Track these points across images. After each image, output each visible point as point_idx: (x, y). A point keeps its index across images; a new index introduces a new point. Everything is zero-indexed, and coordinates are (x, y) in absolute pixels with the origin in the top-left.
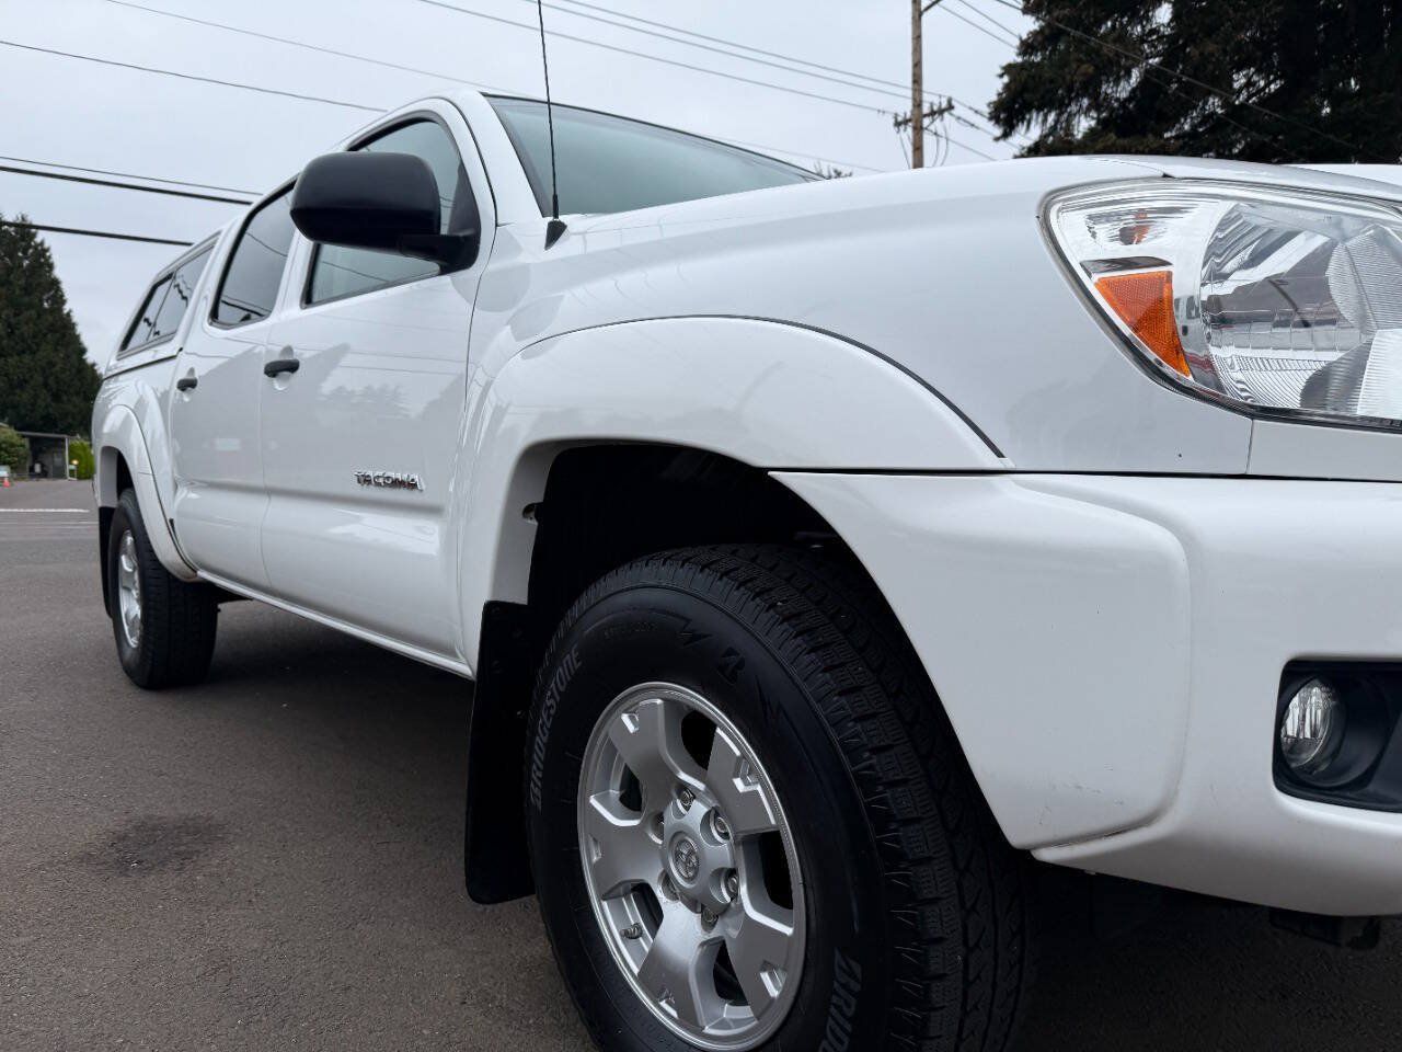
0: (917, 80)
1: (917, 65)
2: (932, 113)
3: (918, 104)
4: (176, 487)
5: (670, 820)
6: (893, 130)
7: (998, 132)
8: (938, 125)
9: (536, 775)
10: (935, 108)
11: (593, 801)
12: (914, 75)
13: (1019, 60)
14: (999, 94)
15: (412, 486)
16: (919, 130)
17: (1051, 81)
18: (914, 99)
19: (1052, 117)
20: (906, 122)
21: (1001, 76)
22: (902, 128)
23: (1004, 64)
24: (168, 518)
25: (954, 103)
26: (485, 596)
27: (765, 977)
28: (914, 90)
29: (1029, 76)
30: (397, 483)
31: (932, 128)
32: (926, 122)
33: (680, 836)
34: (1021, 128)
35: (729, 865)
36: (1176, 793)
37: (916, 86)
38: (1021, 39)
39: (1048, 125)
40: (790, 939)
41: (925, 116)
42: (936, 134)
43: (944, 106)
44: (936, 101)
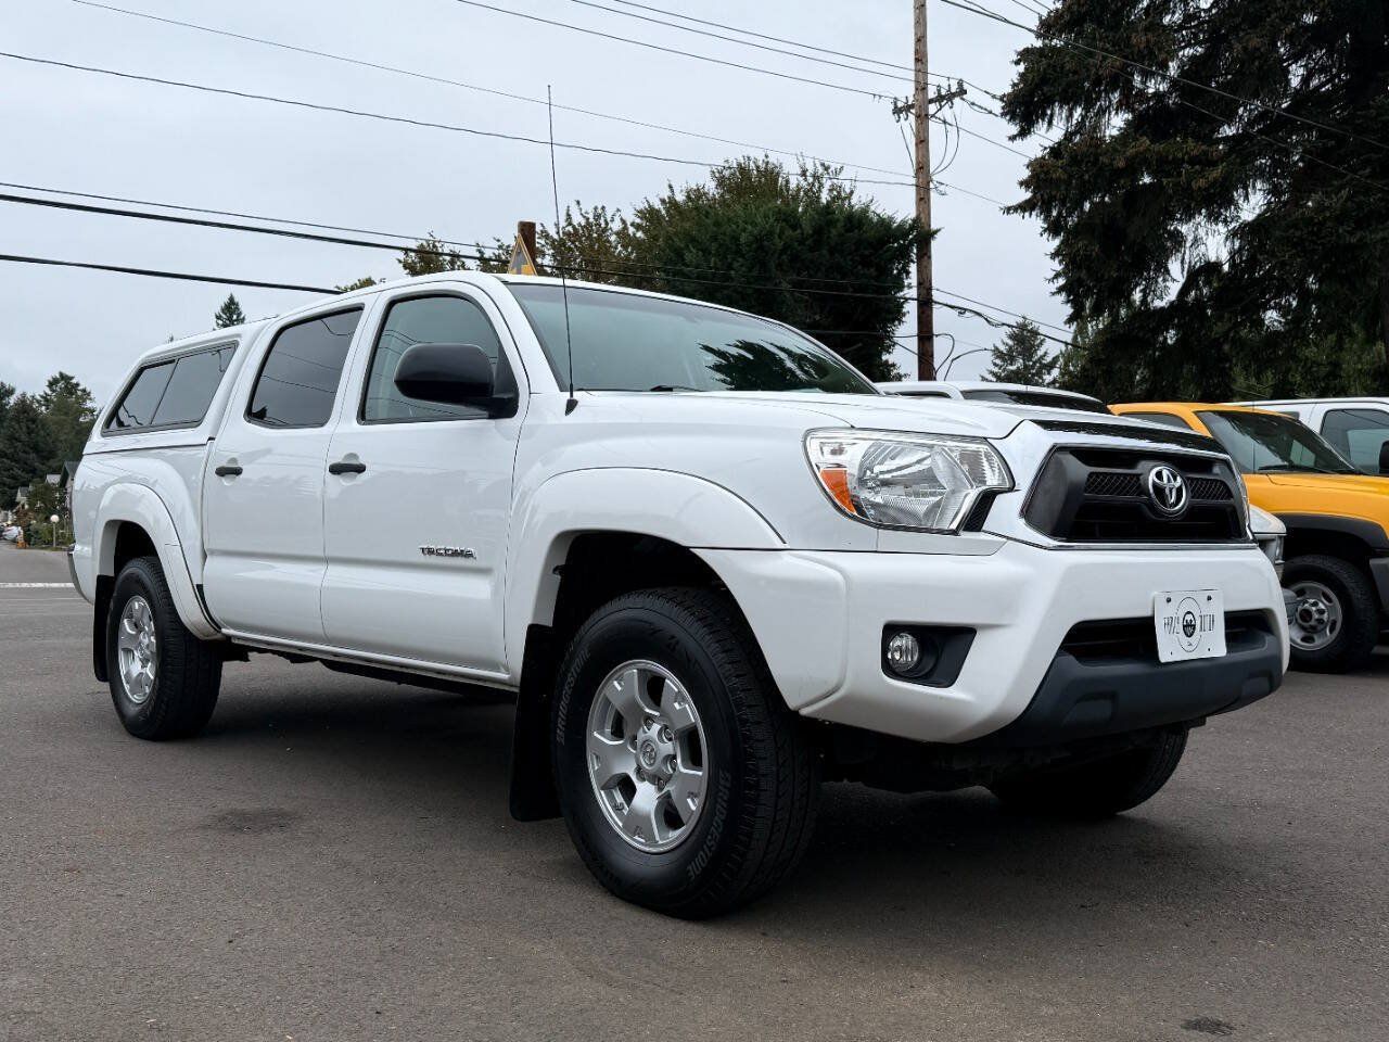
0: (921, 58)
1: (921, 40)
2: (940, 98)
3: (921, 87)
4: (205, 557)
5: (641, 736)
6: (894, 118)
7: (1014, 129)
8: (946, 112)
9: (561, 723)
10: (943, 92)
11: (595, 734)
12: (917, 52)
13: (1038, 44)
14: (1014, 85)
15: (469, 555)
16: (923, 118)
17: (1075, 73)
18: (917, 82)
19: (1078, 112)
20: (908, 108)
21: (1017, 63)
22: (903, 116)
23: (1020, 49)
24: (195, 583)
25: (965, 86)
26: (529, 621)
27: (689, 800)
28: (917, 71)
29: (1049, 65)
30: (455, 554)
31: (939, 115)
32: (932, 108)
33: (647, 743)
34: (1041, 127)
35: (672, 753)
36: (845, 676)
37: (920, 66)
38: (1040, 18)
39: (1074, 122)
40: (701, 777)
41: (931, 101)
42: (945, 122)
43: (953, 90)
44: (944, 84)
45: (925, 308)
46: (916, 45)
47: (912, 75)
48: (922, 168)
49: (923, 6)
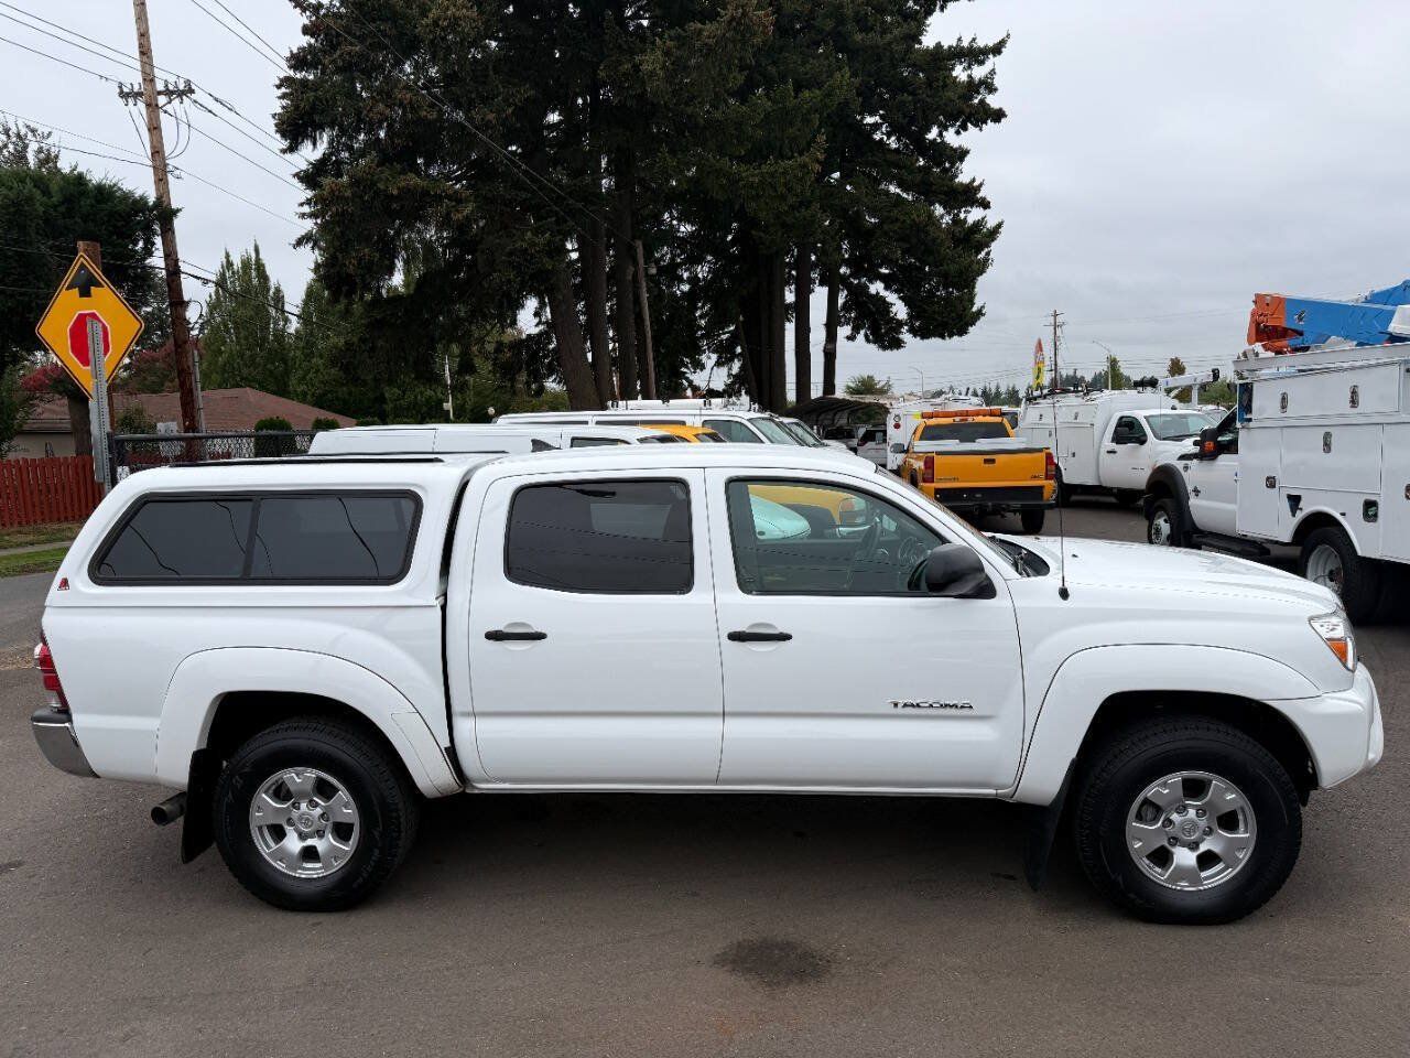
0: (145, 52)
1: (144, 35)
2: (168, 92)
3: (149, 79)
5: (1178, 819)
6: (121, 102)
8: (177, 107)
10: (171, 88)
11: (1135, 824)
12: (141, 45)
13: (296, 75)
16: (153, 108)
18: (144, 72)
20: (135, 95)
22: (131, 101)
25: (193, 87)
27: (1237, 852)
28: (143, 63)
31: (170, 109)
33: (1186, 822)
37: (146, 58)
40: (1248, 837)
41: (160, 93)
42: (175, 116)
43: (181, 87)
44: (172, 79)
45: (174, 277)
46: (139, 40)
47: (138, 65)
48: (157, 152)
49: (143, 4)
